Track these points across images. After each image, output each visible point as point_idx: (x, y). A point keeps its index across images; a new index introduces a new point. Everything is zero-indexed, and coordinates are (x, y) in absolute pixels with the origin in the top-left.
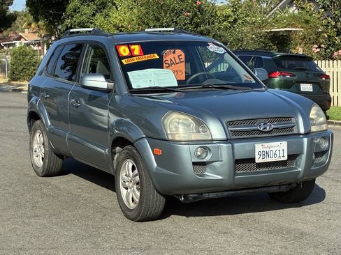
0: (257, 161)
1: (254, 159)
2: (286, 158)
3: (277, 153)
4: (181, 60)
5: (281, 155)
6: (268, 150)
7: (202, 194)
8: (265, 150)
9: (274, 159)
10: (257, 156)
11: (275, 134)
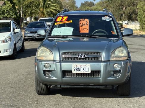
0: (73, 72)
1: (72, 71)
2: (90, 72)
3: (85, 69)
4: (87, 24)
5: (87, 70)
6: (79, 67)
7: (57, 85)
8: (78, 67)
9: (83, 72)
10: (73, 70)
11: (87, 60)
